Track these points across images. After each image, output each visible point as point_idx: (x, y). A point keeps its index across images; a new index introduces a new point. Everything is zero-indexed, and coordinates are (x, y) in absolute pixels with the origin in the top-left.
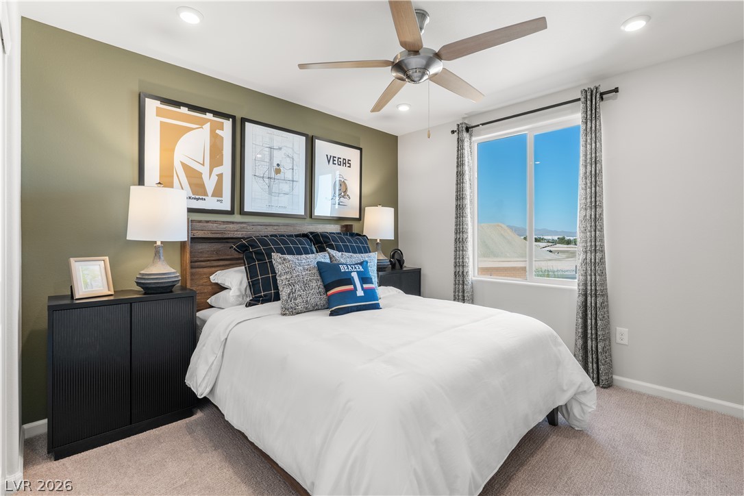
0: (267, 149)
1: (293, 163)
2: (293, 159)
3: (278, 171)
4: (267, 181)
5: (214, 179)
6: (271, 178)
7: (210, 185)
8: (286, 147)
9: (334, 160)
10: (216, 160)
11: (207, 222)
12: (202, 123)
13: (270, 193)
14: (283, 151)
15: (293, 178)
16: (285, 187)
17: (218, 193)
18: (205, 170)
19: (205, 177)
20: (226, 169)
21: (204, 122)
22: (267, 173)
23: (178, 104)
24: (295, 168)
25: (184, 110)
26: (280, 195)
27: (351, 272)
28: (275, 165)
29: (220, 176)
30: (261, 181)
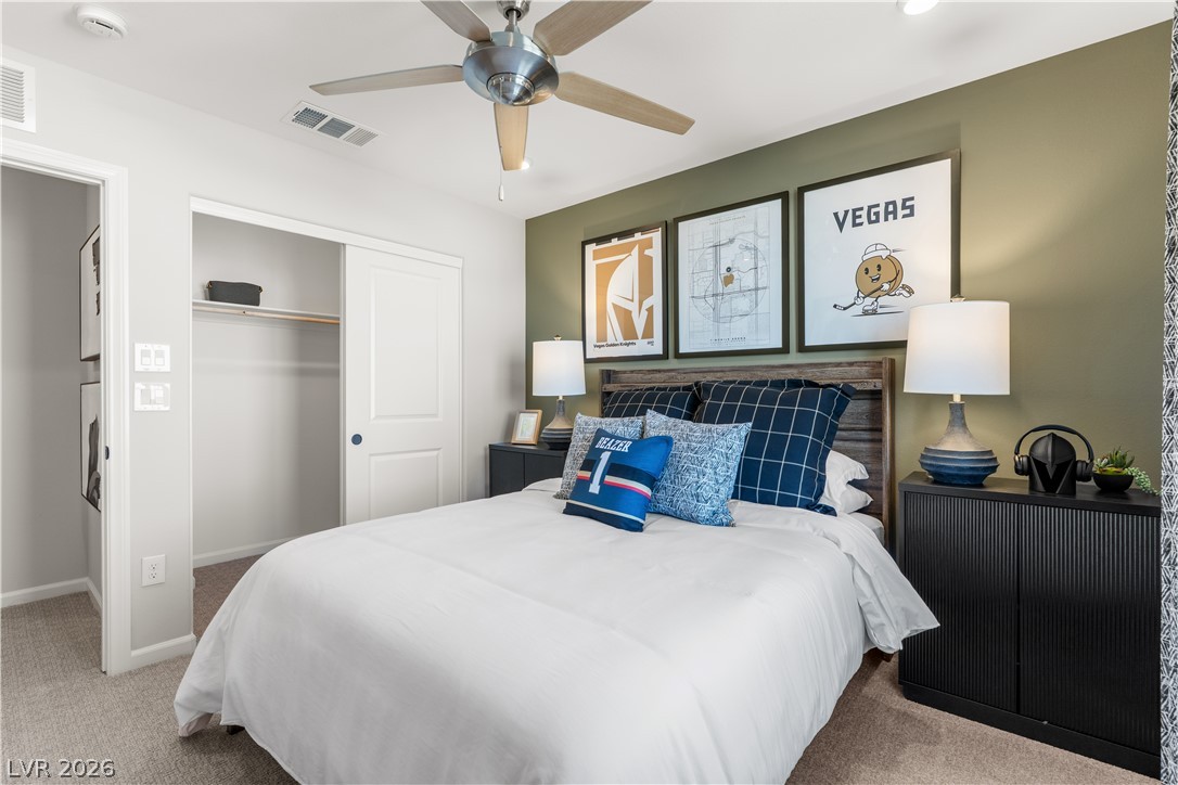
0: (711, 250)
1: (756, 257)
2: (756, 249)
3: (728, 280)
4: (711, 300)
5: (644, 314)
6: (717, 295)
7: (640, 324)
8: (743, 233)
9: (855, 217)
10: (646, 291)
11: (632, 372)
12: (628, 250)
13: (717, 319)
14: (737, 243)
15: (756, 283)
16: (743, 304)
17: (648, 333)
18: (633, 307)
19: (635, 315)
20: (656, 300)
21: (632, 246)
22: (710, 289)
23: (606, 239)
24: (759, 265)
25: (615, 242)
26: (733, 319)
27: (604, 450)
28: (723, 271)
29: (650, 310)
30: (701, 303)
